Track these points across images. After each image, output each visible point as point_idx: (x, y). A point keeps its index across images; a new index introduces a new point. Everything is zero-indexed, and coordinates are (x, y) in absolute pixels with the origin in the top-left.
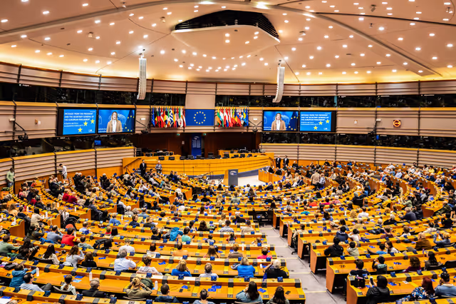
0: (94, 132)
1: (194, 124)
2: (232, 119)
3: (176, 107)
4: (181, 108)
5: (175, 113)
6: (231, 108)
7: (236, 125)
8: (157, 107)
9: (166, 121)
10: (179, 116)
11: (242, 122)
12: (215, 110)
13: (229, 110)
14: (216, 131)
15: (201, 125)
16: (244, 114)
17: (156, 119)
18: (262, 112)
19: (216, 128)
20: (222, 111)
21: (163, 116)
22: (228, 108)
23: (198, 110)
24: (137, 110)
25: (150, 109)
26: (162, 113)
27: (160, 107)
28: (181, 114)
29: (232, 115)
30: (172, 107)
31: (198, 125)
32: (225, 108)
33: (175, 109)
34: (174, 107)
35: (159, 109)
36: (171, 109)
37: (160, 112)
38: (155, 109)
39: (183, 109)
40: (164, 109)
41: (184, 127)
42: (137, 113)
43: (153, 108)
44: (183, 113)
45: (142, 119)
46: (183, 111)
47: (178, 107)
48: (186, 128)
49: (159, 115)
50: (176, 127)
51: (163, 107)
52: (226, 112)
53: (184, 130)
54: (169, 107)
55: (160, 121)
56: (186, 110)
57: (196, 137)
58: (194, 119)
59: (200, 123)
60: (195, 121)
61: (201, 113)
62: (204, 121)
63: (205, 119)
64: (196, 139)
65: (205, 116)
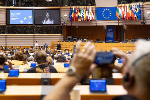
0: (32, 23)
1: (103, 19)
3: (87, 7)
4: (91, 7)
5: (86, 10)
6: (128, 5)
8: (73, 7)
9: (79, 16)
10: (88, 13)
11: (135, 16)
13: (126, 6)
15: (108, 19)
16: (138, 9)
17: (72, 15)
20: (121, 7)
21: (77, 13)
22: (125, 5)
23: (105, 8)
24: (61, 10)
25: (70, 9)
26: (77, 11)
27: (76, 7)
28: (91, 11)
29: (128, 10)
30: (84, 7)
31: (105, 19)
32: (123, 5)
33: (86, 8)
34: (86, 7)
35: (75, 8)
36: (83, 8)
37: (75, 11)
38: (72, 8)
39: (93, 8)
40: (78, 8)
41: (96, 21)
42: (61, 12)
43: (71, 8)
44: (92, 10)
45: (65, 16)
46: (93, 9)
47: (89, 6)
48: (97, 22)
49: (74, 13)
50: (86, 20)
51: (77, 7)
52: (124, 8)
53: (96, 23)
54: (82, 7)
55: (74, 16)
56: (96, 8)
57: (110, 29)
58: (103, 15)
59: (107, 18)
60: (103, 16)
61: (107, 10)
62: (110, 16)
63: (111, 15)
64: (110, 31)
65: (110, 13)
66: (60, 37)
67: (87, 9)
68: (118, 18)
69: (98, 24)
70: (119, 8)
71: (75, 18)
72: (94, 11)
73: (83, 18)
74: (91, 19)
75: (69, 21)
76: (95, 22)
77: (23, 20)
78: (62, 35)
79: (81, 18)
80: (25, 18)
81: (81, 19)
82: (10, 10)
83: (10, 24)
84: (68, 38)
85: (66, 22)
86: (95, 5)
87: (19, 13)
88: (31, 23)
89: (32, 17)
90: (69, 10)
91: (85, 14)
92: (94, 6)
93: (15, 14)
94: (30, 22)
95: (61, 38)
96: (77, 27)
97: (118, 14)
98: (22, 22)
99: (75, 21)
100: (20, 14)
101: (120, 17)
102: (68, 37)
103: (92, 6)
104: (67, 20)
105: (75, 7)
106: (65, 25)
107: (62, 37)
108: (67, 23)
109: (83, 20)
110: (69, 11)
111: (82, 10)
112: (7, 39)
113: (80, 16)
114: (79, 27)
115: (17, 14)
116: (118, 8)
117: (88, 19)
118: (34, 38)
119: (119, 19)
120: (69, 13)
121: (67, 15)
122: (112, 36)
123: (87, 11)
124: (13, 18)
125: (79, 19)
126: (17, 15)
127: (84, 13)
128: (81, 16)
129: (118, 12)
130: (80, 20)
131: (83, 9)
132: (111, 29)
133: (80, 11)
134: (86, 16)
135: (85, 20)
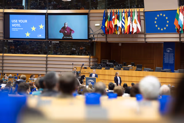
0: (44, 37)
3: (131, 10)
4: (136, 10)
5: (128, 16)
8: (109, 11)
9: (116, 26)
10: (132, 20)
14: (182, 40)
15: (165, 32)
17: (106, 25)
20: (183, 11)
21: (114, 20)
23: (159, 12)
24: (91, 15)
25: (104, 13)
26: (113, 17)
27: (113, 10)
28: (135, 17)
30: (125, 10)
31: (159, 32)
33: (129, 12)
34: (128, 10)
35: (111, 13)
36: (124, 12)
37: (111, 16)
38: (107, 13)
39: (139, 12)
40: (116, 13)
41: (145, 35)
42: (91, 19)
43: (105, 11)
44: (139, 16)
45: (96, 25)
46: (139, 14)
47: (133, 10)
48: (147, 36)
49: (110, 20)
50: (128, 33)
51: (115, 10)
53: (145, 38)
54: (122, 10)
55: (109, 26)
56: (144, 12)
57: (169, 49)
58: (156, 24)
59: (162, 29)
60: (156, 26)
61: (163, 15)
62: (167, 26)
63: (168, 24)
64: (169, 51)
65: (167, 20)
66: (88, 60)
67: (130, 15)
68: (177, 29)
69: (148, 40)
70: (180, 13)
71: (111, 29)
72: (142, 18)
73: (123, 30)
74: (135, 31)
75: (102, 34)
76: (143, 36)
77: (30, 31)
78: (91, 57)
79: (120, 29)
80: (33, 29)
81: (120, 31)
82: (10, 15)
83: (10, 37)
84: (103, 63)
85: (95, 36)
86: (144, 8)
87: (24, 19)
88: (42, 36)
89: (44, 26)
90: (102, 15)
91: (126, 23)
92: (142, 10)
93: (18, 21)
94: (40, 35)
95: (90, 62)
96: (120, 45)
97: (178, 23)
98: (28, 35)
99: (111, 34)
100: (26, 21)
101: (180, 27)
102: (103, 61)
103: (138, 10)
104: (98, 32)
105: (111, 10)
106: (95, 40)
107: (91, 60)
108: (97, 38)
109: (123, 33)
110: (102, 18)
111: (122, 16)
112: (5, 61)
113: (118, 26)
114: (122, 44)
115: (21, 21)
116: (178, 12)
117: (131, 30)
118: (47, 61)
119: (180, 30)
120: (102, 21)
121: (99, 25)
122: (171, 61)
123: (129, 18)
124: (14, 27)
125: (117, 30)
126: (20, 23)
127: (125, 20)
128: (121, 26)
129: (178, 19)
130: (119, 33)
131: (123, 14)
133: (118, 18)
134: (128, 25)
135: (126, 33)
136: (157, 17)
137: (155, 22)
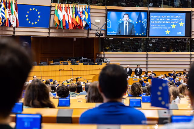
2: (72, 19)
4: (14, 2)
6: (71, 6)
7: (77, 27)
10: (11, 12)
11: (84, 24)
12: (50, 7)
13: (69, 8)
14: (51, 35)
15: (35, 26)
16: (86, 13)
18: (104, 11)
19: (51, 31)
20: (60, 8)
22: (67, 5)
23: (32, 6)
28: (14, 9)
29: (71, 15)
31: (30, 26)
32: (63, 5)
36: (2, 2)
39: (16, 4)
41: (14, 28)
52: (65, 10)
58: (27, 18)
59: (33, 24)
61: (35, 10)
62: (38, 20)
63: (39, 19)
64: (25, 45)
65: (39, 15)
132: (26, 42)
136: (29, 11)
137: (27, 16)
